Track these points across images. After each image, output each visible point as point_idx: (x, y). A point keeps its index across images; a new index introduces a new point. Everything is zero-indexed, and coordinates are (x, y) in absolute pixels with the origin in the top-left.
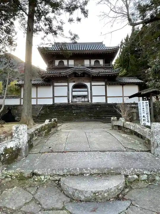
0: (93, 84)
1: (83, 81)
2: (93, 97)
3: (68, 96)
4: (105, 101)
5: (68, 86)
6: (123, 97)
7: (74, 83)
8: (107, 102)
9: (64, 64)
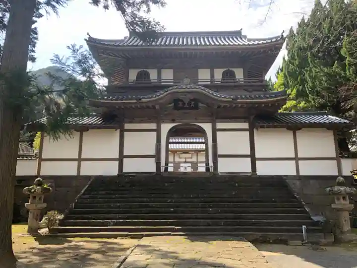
0: (219, 126)
1: (196, 119)
2: (220, 160)
3: (157, 156)
4: (249, 170)
5: (158, 131)
6: (296, 159)
7: (175, 124)
8: (256, 172)
9: (149, 78)
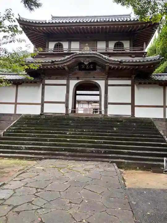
0: (110, 82)
1: (94, 77)
2: (109, 106)
3: (66, 103)
4: (130, 113)
5: (68, 85)
6: (164, 107)
7: (79, 81)
8: (134, 115)
9: (62, 47)
